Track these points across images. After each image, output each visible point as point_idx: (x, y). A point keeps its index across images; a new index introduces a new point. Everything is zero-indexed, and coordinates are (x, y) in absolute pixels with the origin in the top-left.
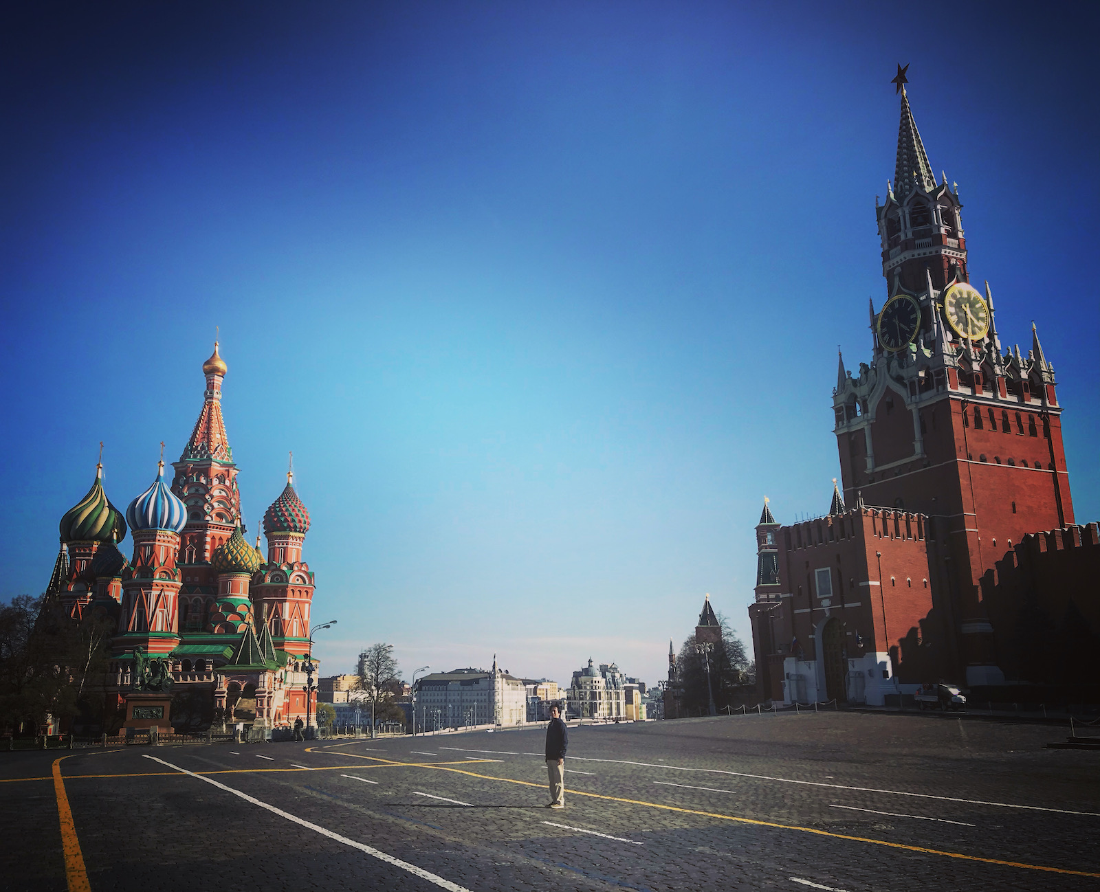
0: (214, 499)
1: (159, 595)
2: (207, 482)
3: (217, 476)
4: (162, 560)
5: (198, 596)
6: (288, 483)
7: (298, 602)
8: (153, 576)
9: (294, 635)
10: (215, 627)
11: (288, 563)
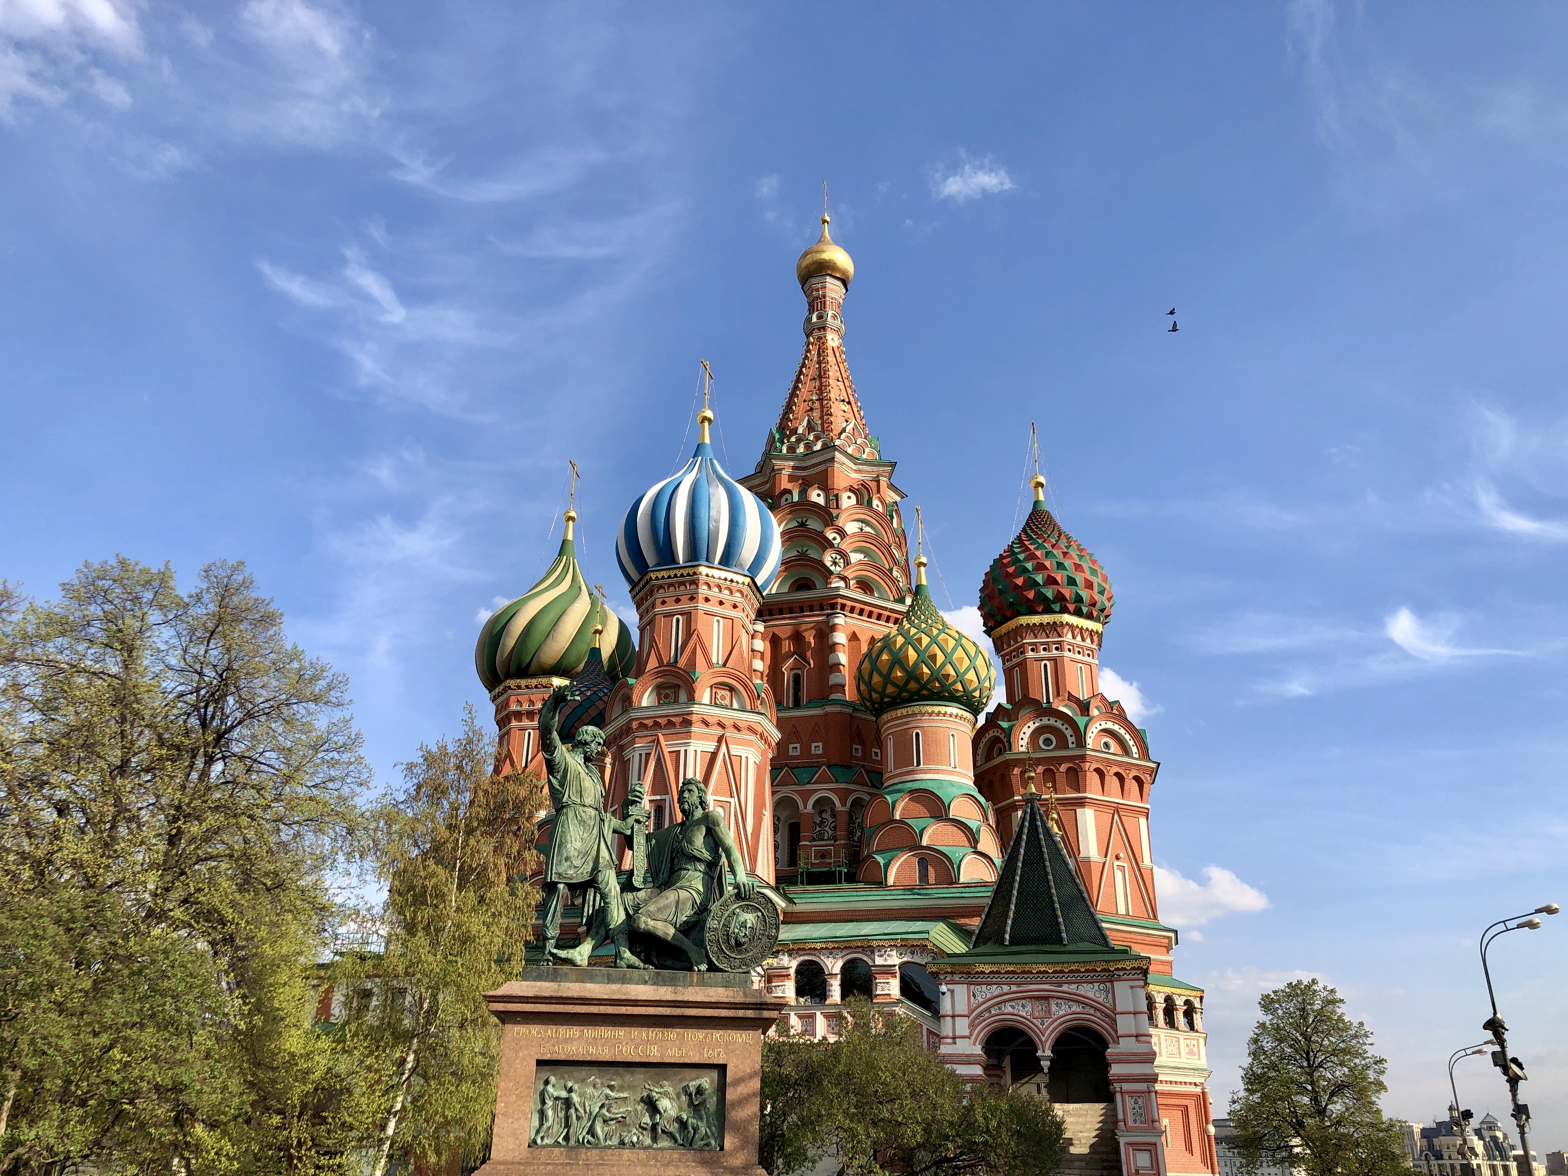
0: (848, 541)
1: (714, 755)
2: (827, 500)
3: (851, 489)
4: (717, 656)
5: (823, 790)
6: (1036, 503)
7: (1117, 809)
8: (691, 699)
9: (1122, 910)
10: (887, 865)
11: (1071, 697)
